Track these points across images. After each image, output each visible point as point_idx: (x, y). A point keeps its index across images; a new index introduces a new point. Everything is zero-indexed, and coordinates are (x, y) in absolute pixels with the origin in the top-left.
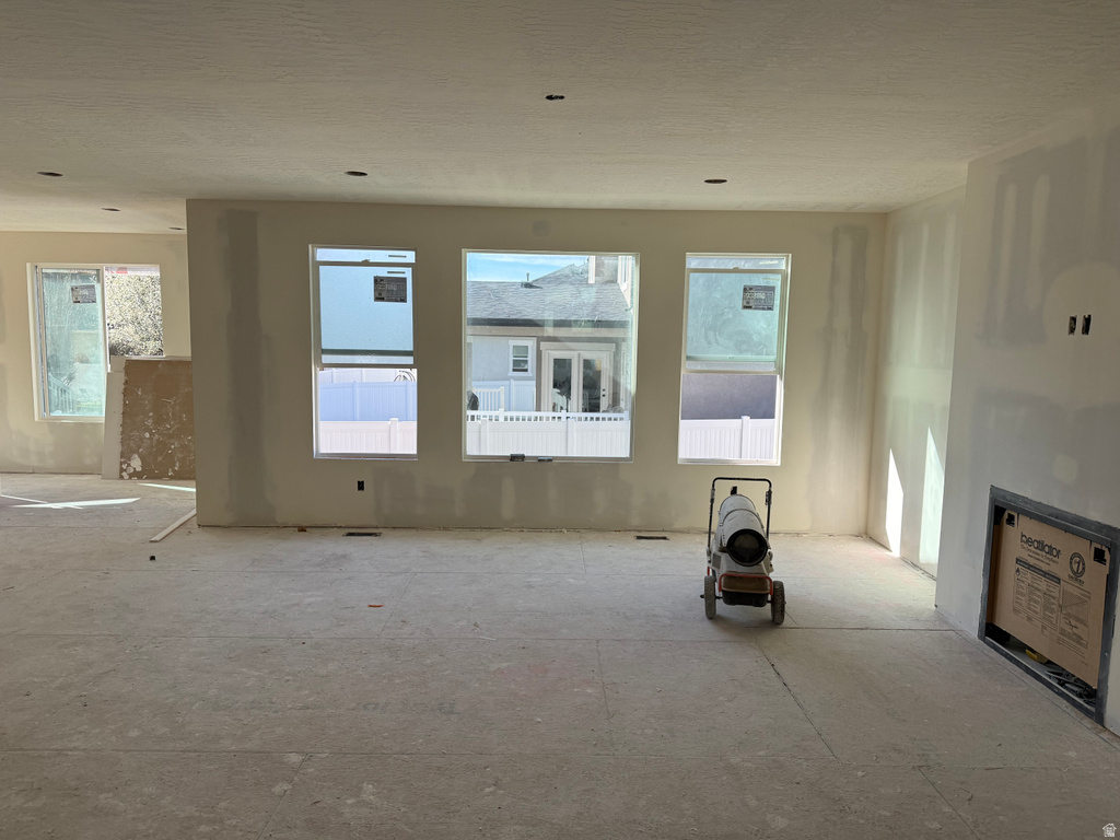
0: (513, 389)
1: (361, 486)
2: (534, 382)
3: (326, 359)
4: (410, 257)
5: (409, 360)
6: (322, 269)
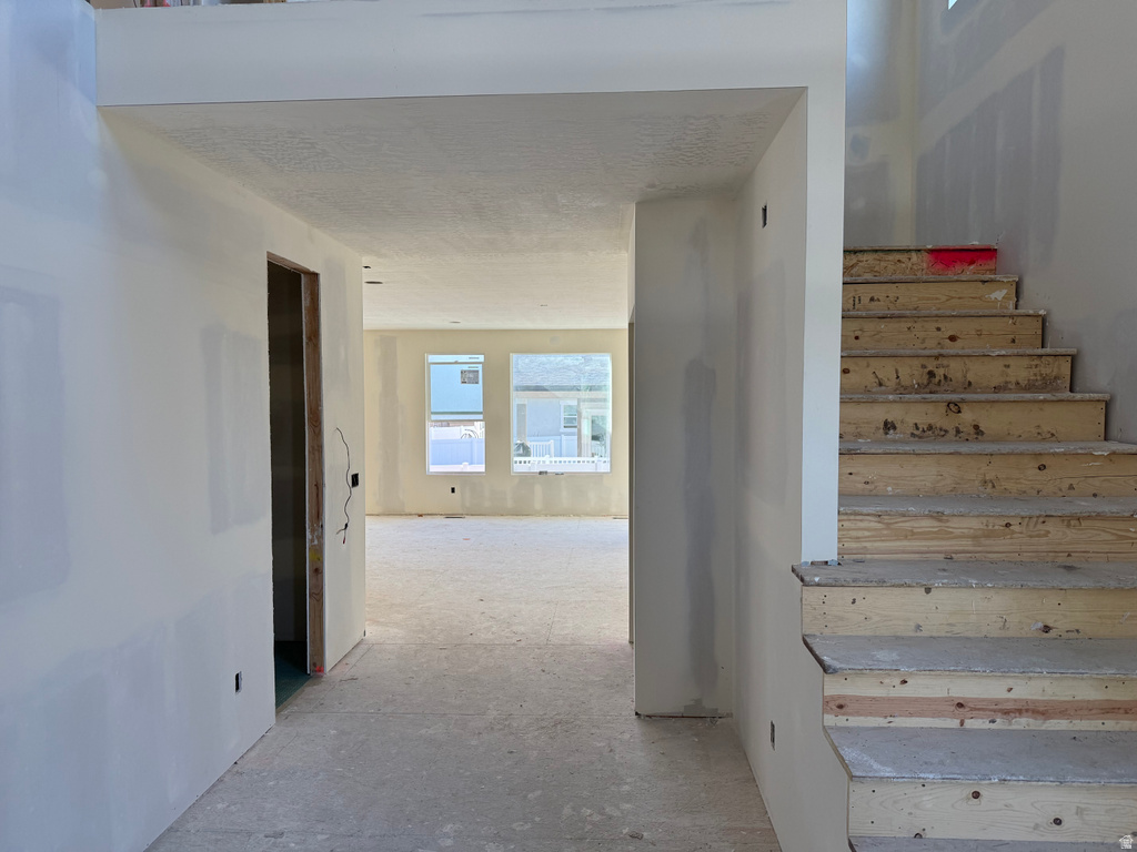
0: (564, 443)
1: (453, 490)
2: (576, 437)
3: (434, 417)
4: (481, 358)
5: (481, 417)
6: (432, 366)
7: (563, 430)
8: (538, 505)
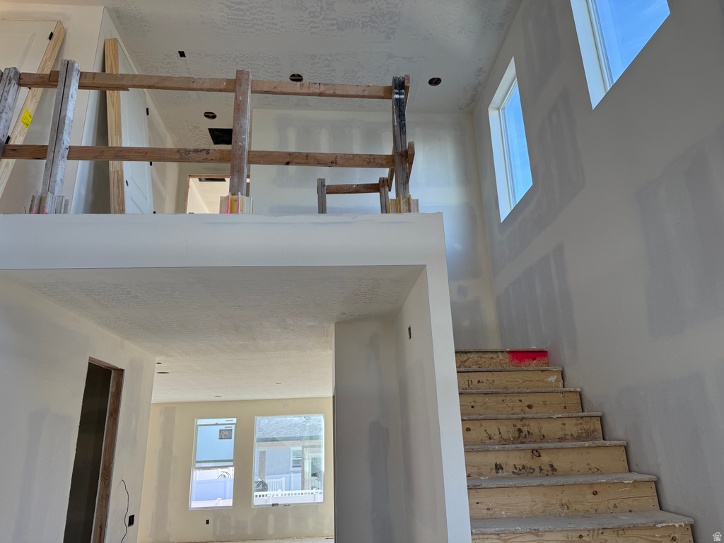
0: (292, 479)
1: (208, 522)
2: (300, 474)
3: (197, 465)
4: (234, 420)
5: (231, 463)
6: (199, 427)
7: (292, 469)
8: (271, 531)
